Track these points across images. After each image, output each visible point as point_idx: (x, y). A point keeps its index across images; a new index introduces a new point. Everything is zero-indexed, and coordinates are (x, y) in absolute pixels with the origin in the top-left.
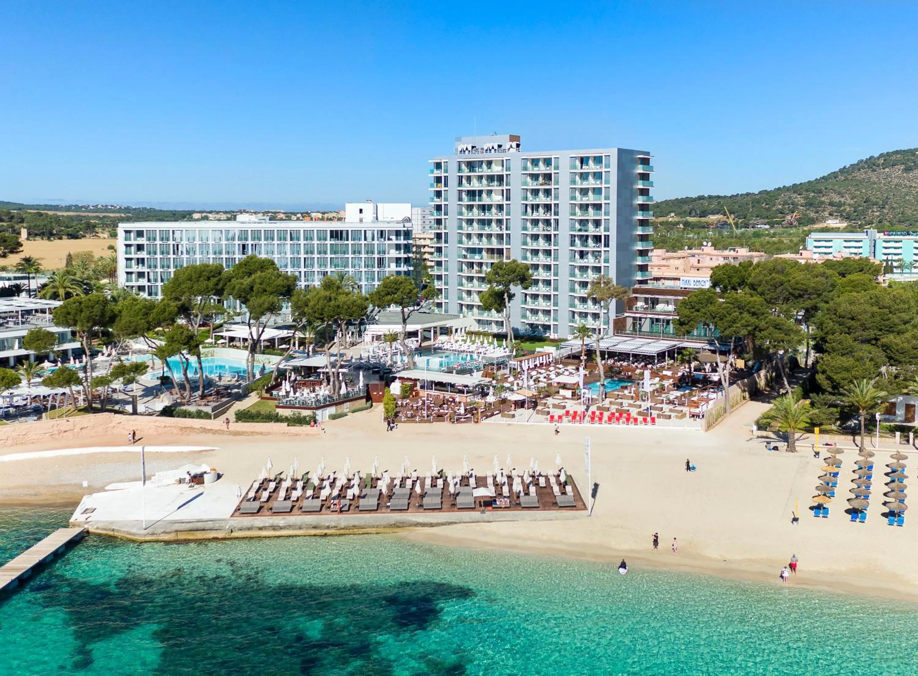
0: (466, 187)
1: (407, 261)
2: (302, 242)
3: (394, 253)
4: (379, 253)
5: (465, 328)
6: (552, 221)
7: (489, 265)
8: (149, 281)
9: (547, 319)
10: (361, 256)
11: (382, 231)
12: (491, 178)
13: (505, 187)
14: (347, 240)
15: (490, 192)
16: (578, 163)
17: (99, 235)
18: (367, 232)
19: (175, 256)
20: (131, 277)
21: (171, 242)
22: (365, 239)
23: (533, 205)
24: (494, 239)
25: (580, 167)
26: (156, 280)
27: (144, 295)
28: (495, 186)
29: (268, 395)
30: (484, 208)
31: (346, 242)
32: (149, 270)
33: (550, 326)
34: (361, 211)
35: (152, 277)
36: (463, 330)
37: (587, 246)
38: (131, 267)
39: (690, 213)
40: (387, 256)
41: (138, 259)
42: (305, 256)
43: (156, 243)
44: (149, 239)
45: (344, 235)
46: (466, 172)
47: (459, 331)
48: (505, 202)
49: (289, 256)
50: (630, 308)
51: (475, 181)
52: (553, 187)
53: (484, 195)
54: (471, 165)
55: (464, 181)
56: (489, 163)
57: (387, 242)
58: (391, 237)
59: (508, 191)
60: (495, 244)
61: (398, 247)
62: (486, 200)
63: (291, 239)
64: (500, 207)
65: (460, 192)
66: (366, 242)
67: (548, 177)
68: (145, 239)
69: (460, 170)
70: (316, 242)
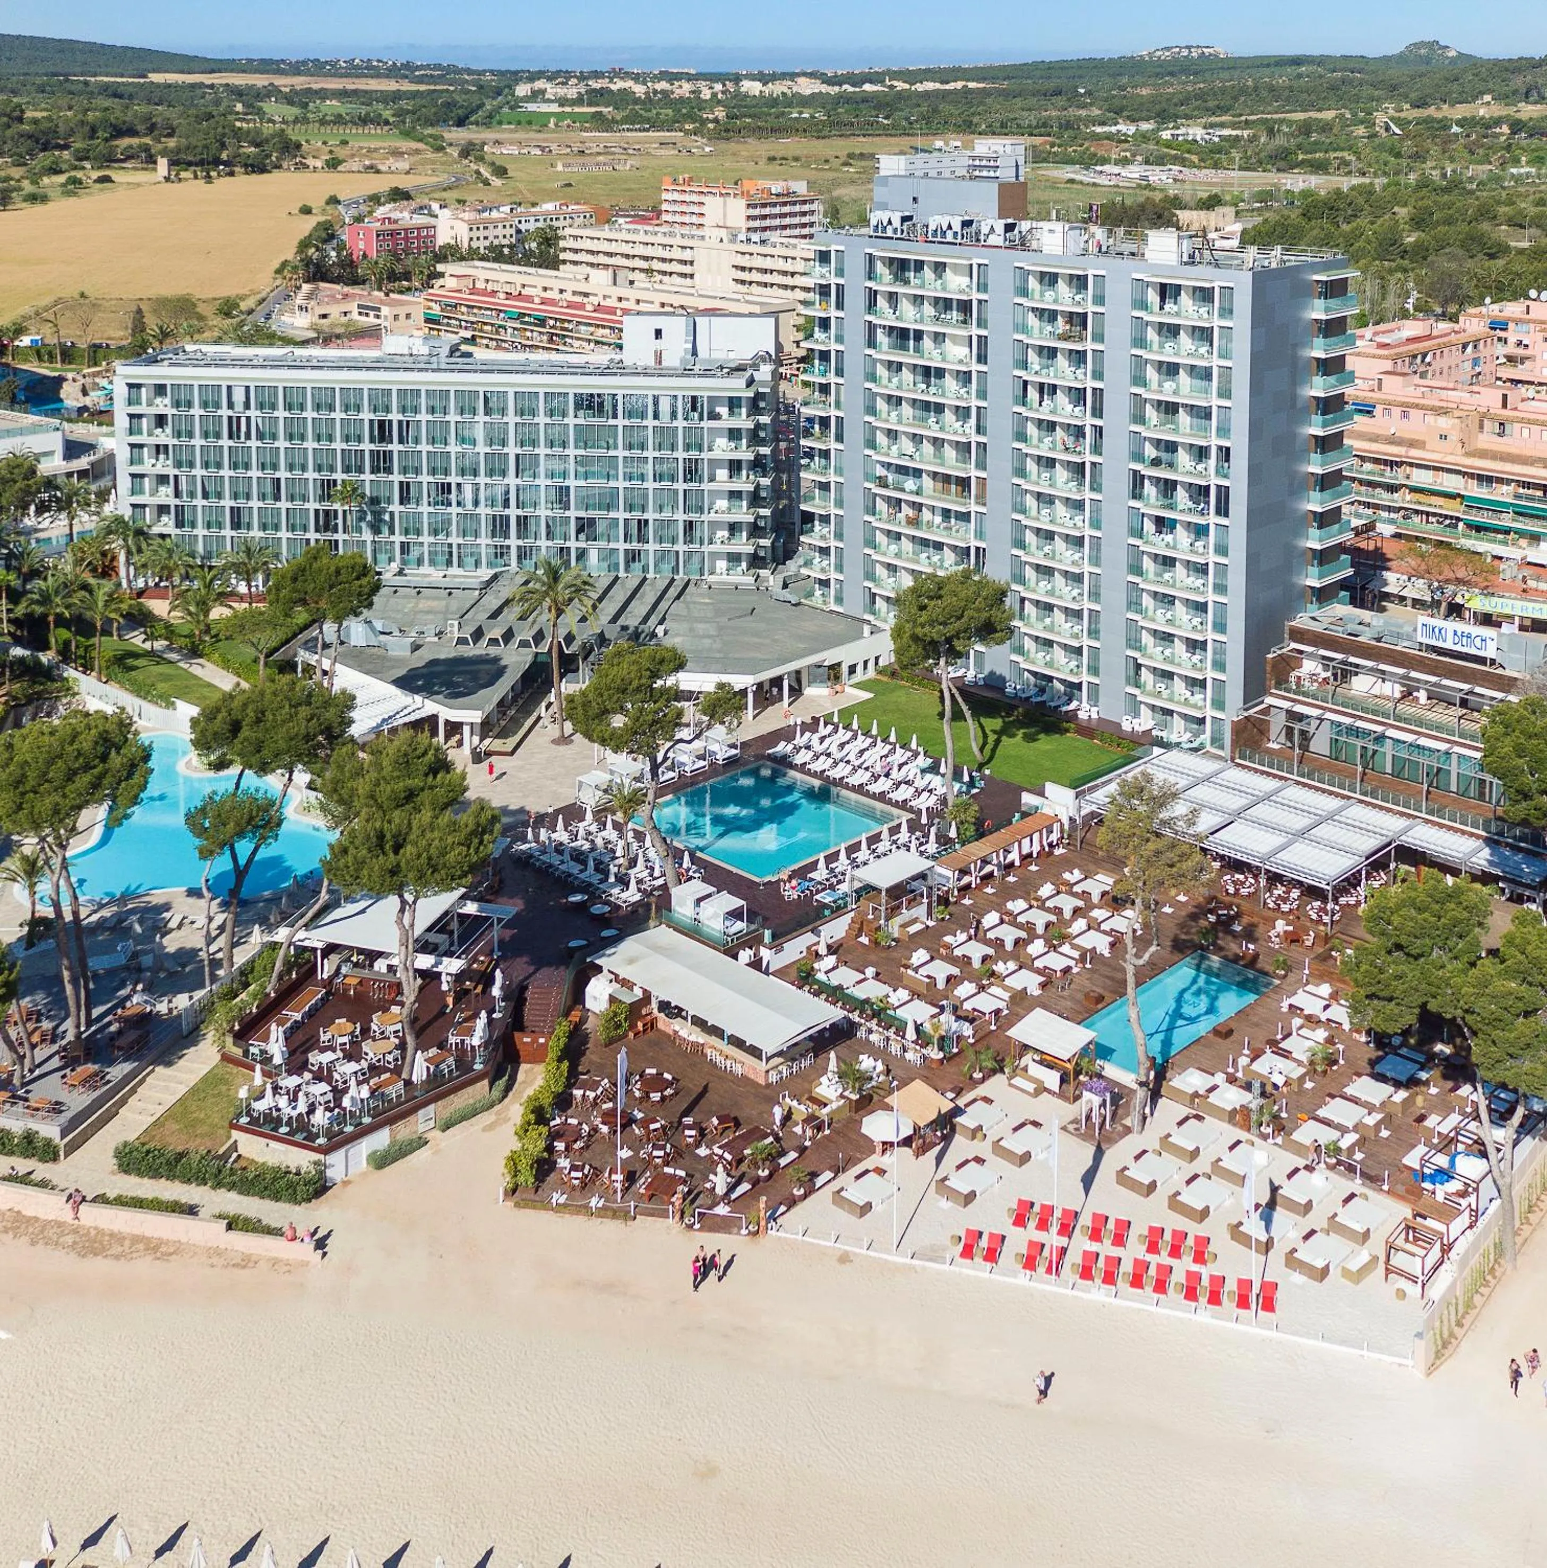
0: (885, 316)
1: (758, 464)
2: (512, 419)
3: (723, 448)
4: (687, 447)
5: (877, 659)
6: (1088, 430)
7: (940, 512)
8: (177, 494)
9: (1073, 664)
10: (645, 454)
11: (694, 399)
12: (944, 304)
13: (975, 331)
14: (615, 416)
15: (939, 338)
16: (1153, 297)
17: (307, 161)
18: (661, 400)
19: (231, 443)
20: (141, 484)
21: (225, 412)
22: (656, 416)
23: (1042, 385)
24: (950, 453)
25: (1156, 308)
26: (192, 495)
27: (167, 525)
28: (952, 324)
29: (237, 1052)
30: (928, 374)
31: (611, 422)
32: (176, 472)
33: (1079, 686)
34: (658, 333)
35: (183, 486)
36: (871, 664)
37: (1171, 507)
38: (141, 461)
39: (1527, 95)
40: (705, 455)
41: (158, 446)
42: (519, 451)
43: (192, 412)
44: (177, 404)
45: (608, 406)
46: (885, 282)
47: (859, 668)
48: (975, 367)
49: (482, 449)
50: (1282, 682)
51: (906, 307)
52: (1089, 346)
53: (927, 343)
54: (900, 267)
55: (882, 302)
56: (940, 268)
57: (706, 424)
58: (718, 409)
59: (983, 340)
60: (952, 464)
61: (734, 434)
62: (931, 356)
63: (488, 412)
64: (965, 377)
65: (872, 328)
66: (656, 423)
67: (1078, 320)
68: (167, 401)
69: (871, 275)
70: (542, 419)
